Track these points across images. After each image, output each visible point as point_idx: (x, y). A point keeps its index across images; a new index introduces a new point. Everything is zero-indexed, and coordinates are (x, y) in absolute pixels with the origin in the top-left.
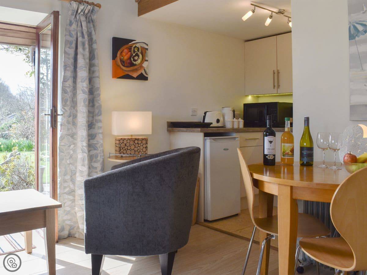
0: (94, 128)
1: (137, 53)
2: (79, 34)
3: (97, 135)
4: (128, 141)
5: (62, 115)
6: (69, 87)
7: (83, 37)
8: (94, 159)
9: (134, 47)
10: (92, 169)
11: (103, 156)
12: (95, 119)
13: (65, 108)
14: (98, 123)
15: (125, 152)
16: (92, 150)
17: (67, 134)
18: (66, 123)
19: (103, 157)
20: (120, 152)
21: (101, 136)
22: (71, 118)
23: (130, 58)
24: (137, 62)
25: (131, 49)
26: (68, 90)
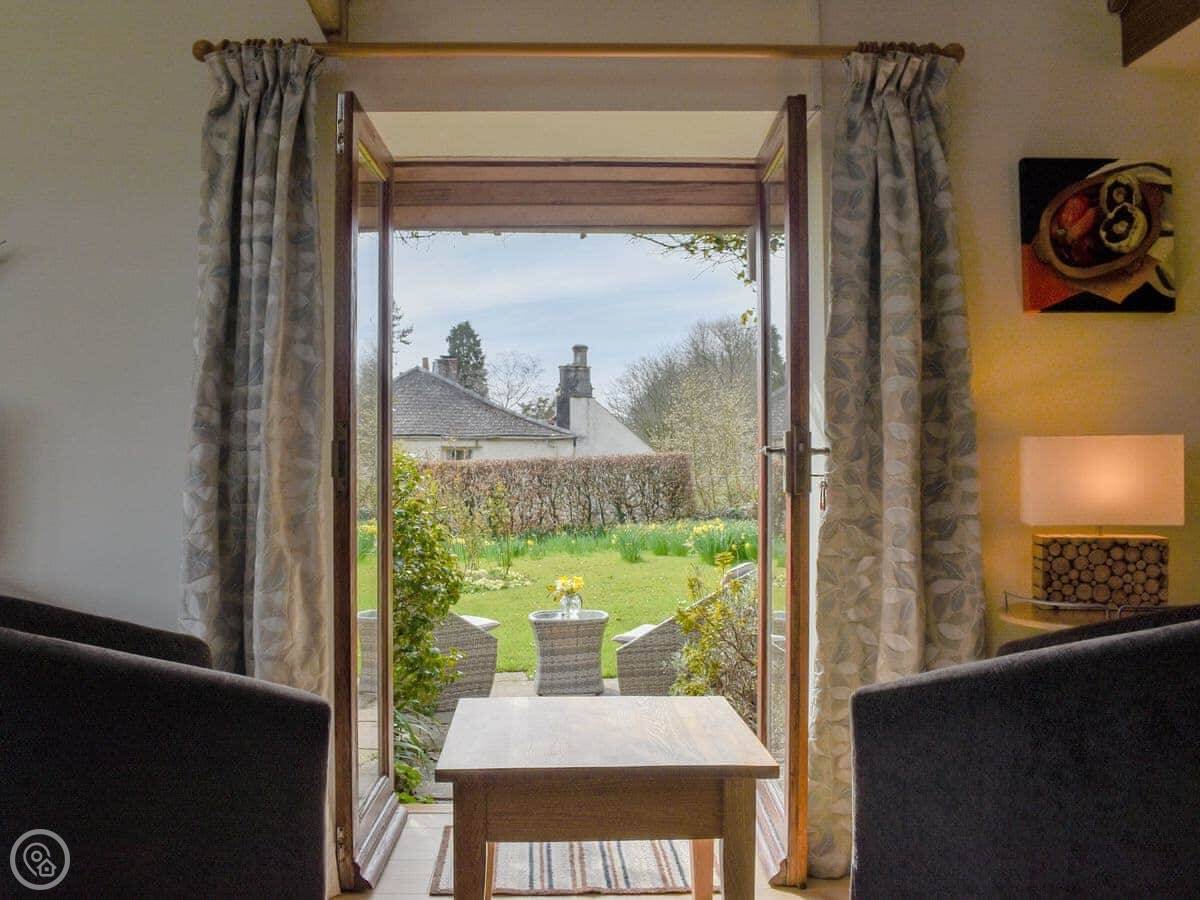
0: (948, 498)
1: (1125, 208)
2: (882, 164)
3: (960, 524)
4: (1084, 550)
5: (826, 451)
6: (852, 353)
7: (897, 171)
8: (949, 612)
9: (1111, 189)
10: (939, 645)
11: (982, 601)
12: (950, 466)
13: (839, 427)
14: (961, 480)
15: (1068, 590)
16: (940, 577)
17: (844, 517)
18: (841, 479)
19: (983, 607)
20: (1050, 590)
21: (972, 528)
22: (861, 462)
23: (1092, 233)
24: (1123, 243)
25: (1097, 195)
26: (850, 363)
